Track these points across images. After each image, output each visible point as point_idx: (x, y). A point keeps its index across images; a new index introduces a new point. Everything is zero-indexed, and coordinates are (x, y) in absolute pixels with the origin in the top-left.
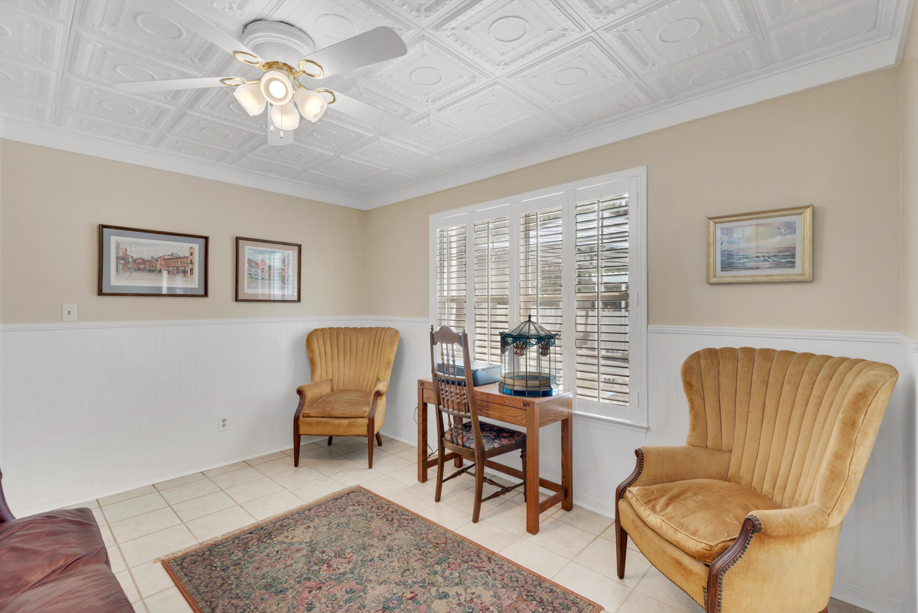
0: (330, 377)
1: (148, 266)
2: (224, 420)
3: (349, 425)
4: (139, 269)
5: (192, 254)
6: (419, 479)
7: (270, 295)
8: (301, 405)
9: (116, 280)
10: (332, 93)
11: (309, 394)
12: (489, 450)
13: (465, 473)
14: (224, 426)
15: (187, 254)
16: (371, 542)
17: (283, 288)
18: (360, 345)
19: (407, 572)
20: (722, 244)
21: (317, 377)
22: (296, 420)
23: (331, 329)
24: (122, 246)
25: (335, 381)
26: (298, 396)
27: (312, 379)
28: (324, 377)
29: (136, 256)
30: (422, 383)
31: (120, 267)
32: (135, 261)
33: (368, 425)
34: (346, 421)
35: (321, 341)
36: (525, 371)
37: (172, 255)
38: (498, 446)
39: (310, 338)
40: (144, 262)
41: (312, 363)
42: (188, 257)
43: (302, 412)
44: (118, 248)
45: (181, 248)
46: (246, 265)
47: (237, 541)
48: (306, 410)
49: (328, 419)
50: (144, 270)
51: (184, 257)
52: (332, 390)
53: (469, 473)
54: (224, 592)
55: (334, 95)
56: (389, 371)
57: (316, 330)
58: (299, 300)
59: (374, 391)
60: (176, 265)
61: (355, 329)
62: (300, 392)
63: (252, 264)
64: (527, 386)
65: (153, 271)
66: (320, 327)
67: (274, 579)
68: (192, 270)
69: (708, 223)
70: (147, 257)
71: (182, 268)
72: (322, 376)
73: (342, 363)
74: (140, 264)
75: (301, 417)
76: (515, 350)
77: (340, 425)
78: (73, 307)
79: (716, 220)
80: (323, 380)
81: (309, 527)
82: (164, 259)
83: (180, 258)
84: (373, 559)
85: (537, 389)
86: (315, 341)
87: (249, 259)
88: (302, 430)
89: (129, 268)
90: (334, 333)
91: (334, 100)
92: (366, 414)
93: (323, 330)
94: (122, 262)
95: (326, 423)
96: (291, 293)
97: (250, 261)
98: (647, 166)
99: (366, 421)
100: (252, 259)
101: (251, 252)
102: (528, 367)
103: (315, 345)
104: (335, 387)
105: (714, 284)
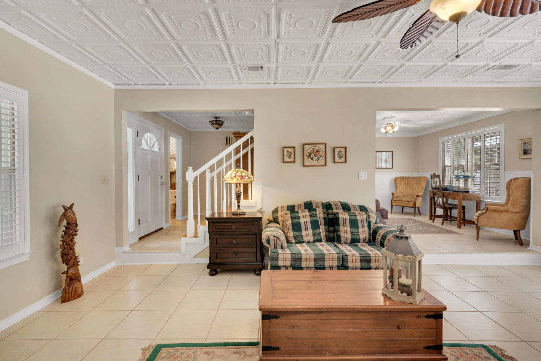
0: (402, 191)
3: (407, 203)
6: (430, 219)
7: (381, 167)
8: (393, 197)
11: (395, 195)
17: (386, 164)
18: (413, 182)
21: (398, 191)
22: (391, 201)
23: (403, 177)
25: (404, 193)
27: (396, 191)
30: (430, 191)
33: (414, 204)
34: (406, 202)
35: (399, 181)
39: (396, 180)
41: (396, 187)
46: (377, 158)
48: (394, 199)
49: (400, 201)
52: (403, 195)
56: (423, 190)
57: (398, 177)
58: (392, 168)
61: (412, 177)
62: (392, 194)
63: (379, 158)
66: (399, 176)
72: (400, 191)
73: (407, 187)
79: (522, 140)
86: (397, 180)
88: (393, 204)
90: (404, 178)
92: (413, 201)
93: (400, 177)
96: (389, 165)
98: (505, 124)
99: (413, 203)
101: (378, 155)
103: (397, 181)
104: (404, 195)
105: (522, 159)
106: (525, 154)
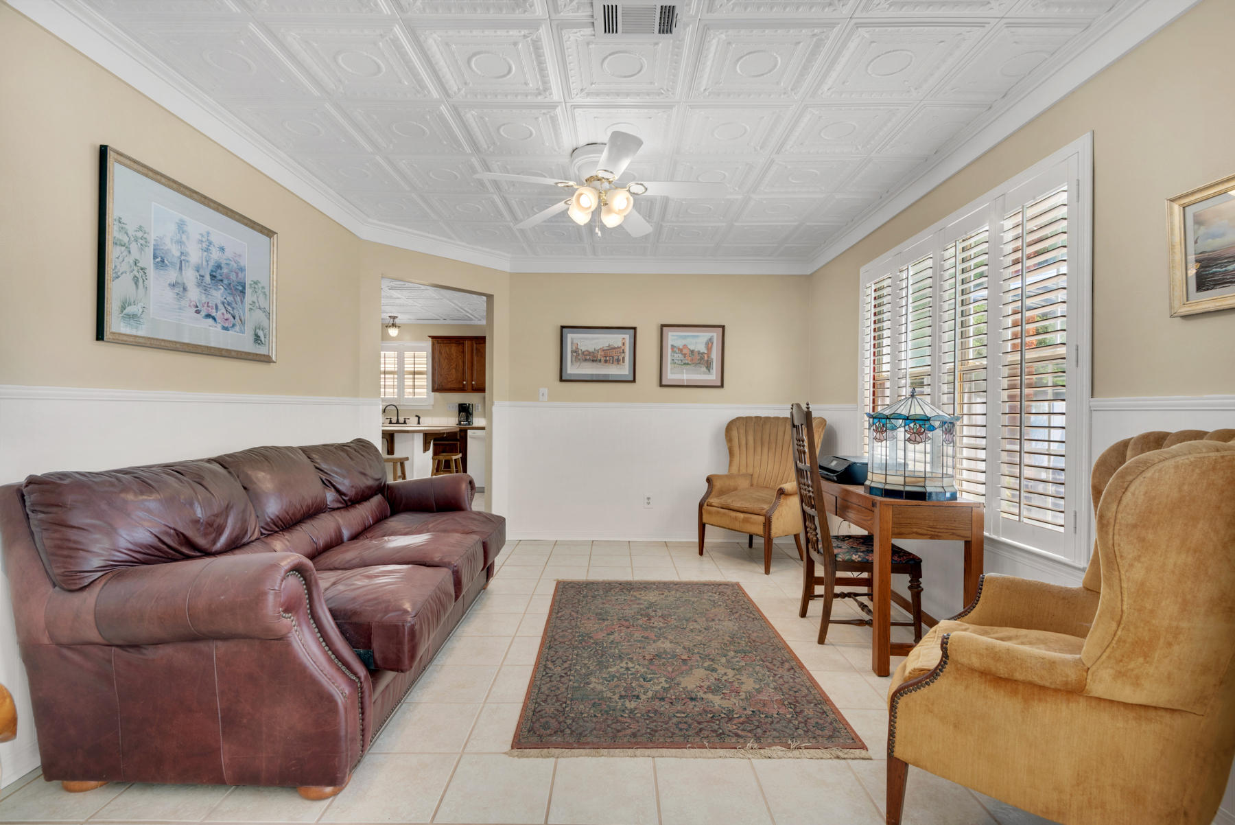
0: (750, 472)
1: (592, 358)
2: (649, 499)
3: (746, 521)
4: (586, 360)
5: (624, 344)
8: (708, 494)
9: (572, 370)
10: (641, 184)
11: (720, 484)
12: (843, 561)
13: (851, 599)
14: (648, 503)
15: (620, 345)
16: (698, 619)
19: (702, 646)
20: (1196, 242)
22: (701, 506)
24: (575, 342)
25: (756, 476)
26: (707, 484)
27: (727, 470)
28: (743, 471)
29: (584, 349)
31: (574, 359)
32: (583, 353)
33: (765, 524)
34: (742, 516)
35: (742, 431)
36: (923, 470)
37: (609, 346)
38: (860, 559)
39: (731, 427)
40: (590, 353)
41: (730, 453)
42: (620, 347)
43: (707, 501)
44: (572, 343)
45: (616, 339)
46: (670, 350)
47: (607, 585)
49: (727, 511)
50: (589, 360)
51: (619, 348)
52: (752, 485)
53: (856, 601)
54: (573, 607)
55: (644, 186)
57: (738, 419)
58: (722, 386)
59: (779, 487)
60: (610, 356)
62: (710, 480)
63: (675, 349)
64: (886, 483)
65: (596, 361)
66: (744, 416)
67: (606, 612)
68: (624, 358)
69: (1171, 208)
70: (591, 350)
71: (616, 357)
72: (741, 468)
73: (765, 456)
74: (586, 355)
75: (705, 504)
76: (875, 434)
77: (736, 518)
78: (546, 391)
79: (1183, 201)
80: (741, 473)
81: (663, 594)
82: (604, 350)
83: (615, 348)
84: (685, 629)
85: (901, 488)
86: (736, 430)
87: (672, 346)
88: (705, 518)
89: (579, 359)
91: (646, 189)
92: (764, 511)
93: (748, 419)
94: (575, 354)
95: (724, 514)
96: (714, 379)
97: (673, 347)
99: (762, 519)
100: (675, 345)
101: (674, 338)
102: (945, 469)
103: (734, 434)
104: (755, 483)
105: (1186, 317)
106: (1203, 283)
